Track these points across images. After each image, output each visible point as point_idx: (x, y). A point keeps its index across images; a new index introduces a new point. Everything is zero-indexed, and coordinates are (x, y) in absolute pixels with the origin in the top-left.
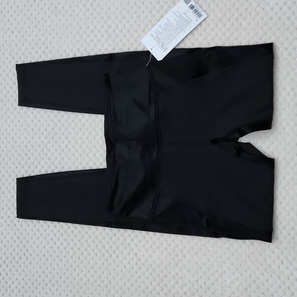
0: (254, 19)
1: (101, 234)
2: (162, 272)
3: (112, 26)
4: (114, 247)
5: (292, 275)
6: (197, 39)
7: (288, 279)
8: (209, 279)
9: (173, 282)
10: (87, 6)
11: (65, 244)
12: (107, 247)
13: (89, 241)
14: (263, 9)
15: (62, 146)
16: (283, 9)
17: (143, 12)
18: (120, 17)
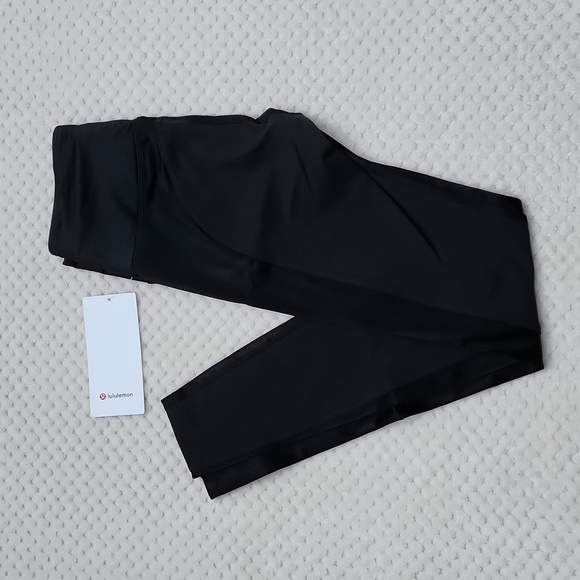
0: (424, 40)
1: (129, 468)
2: (251, 543)
3: (149, 55)
4: (155, 495)
5: (505, 544)
6: (315, 81)
7: (497, 552)
8: (343, 555)
9: (271, 564)
10: (100, 16)
11: (57, 491)
12: (141, 495)
13: (106, 484)
14: (442, 21)
15: (53, 294)
16: (479, 21)
17: (210, 27)
18: (164, 37)
